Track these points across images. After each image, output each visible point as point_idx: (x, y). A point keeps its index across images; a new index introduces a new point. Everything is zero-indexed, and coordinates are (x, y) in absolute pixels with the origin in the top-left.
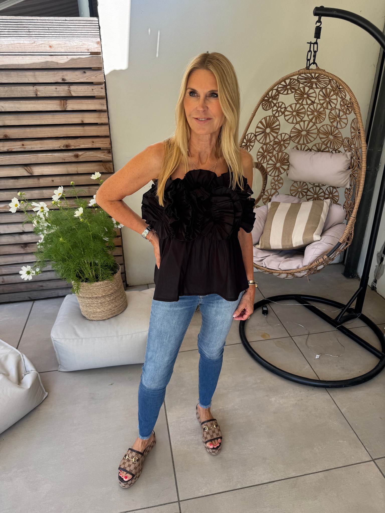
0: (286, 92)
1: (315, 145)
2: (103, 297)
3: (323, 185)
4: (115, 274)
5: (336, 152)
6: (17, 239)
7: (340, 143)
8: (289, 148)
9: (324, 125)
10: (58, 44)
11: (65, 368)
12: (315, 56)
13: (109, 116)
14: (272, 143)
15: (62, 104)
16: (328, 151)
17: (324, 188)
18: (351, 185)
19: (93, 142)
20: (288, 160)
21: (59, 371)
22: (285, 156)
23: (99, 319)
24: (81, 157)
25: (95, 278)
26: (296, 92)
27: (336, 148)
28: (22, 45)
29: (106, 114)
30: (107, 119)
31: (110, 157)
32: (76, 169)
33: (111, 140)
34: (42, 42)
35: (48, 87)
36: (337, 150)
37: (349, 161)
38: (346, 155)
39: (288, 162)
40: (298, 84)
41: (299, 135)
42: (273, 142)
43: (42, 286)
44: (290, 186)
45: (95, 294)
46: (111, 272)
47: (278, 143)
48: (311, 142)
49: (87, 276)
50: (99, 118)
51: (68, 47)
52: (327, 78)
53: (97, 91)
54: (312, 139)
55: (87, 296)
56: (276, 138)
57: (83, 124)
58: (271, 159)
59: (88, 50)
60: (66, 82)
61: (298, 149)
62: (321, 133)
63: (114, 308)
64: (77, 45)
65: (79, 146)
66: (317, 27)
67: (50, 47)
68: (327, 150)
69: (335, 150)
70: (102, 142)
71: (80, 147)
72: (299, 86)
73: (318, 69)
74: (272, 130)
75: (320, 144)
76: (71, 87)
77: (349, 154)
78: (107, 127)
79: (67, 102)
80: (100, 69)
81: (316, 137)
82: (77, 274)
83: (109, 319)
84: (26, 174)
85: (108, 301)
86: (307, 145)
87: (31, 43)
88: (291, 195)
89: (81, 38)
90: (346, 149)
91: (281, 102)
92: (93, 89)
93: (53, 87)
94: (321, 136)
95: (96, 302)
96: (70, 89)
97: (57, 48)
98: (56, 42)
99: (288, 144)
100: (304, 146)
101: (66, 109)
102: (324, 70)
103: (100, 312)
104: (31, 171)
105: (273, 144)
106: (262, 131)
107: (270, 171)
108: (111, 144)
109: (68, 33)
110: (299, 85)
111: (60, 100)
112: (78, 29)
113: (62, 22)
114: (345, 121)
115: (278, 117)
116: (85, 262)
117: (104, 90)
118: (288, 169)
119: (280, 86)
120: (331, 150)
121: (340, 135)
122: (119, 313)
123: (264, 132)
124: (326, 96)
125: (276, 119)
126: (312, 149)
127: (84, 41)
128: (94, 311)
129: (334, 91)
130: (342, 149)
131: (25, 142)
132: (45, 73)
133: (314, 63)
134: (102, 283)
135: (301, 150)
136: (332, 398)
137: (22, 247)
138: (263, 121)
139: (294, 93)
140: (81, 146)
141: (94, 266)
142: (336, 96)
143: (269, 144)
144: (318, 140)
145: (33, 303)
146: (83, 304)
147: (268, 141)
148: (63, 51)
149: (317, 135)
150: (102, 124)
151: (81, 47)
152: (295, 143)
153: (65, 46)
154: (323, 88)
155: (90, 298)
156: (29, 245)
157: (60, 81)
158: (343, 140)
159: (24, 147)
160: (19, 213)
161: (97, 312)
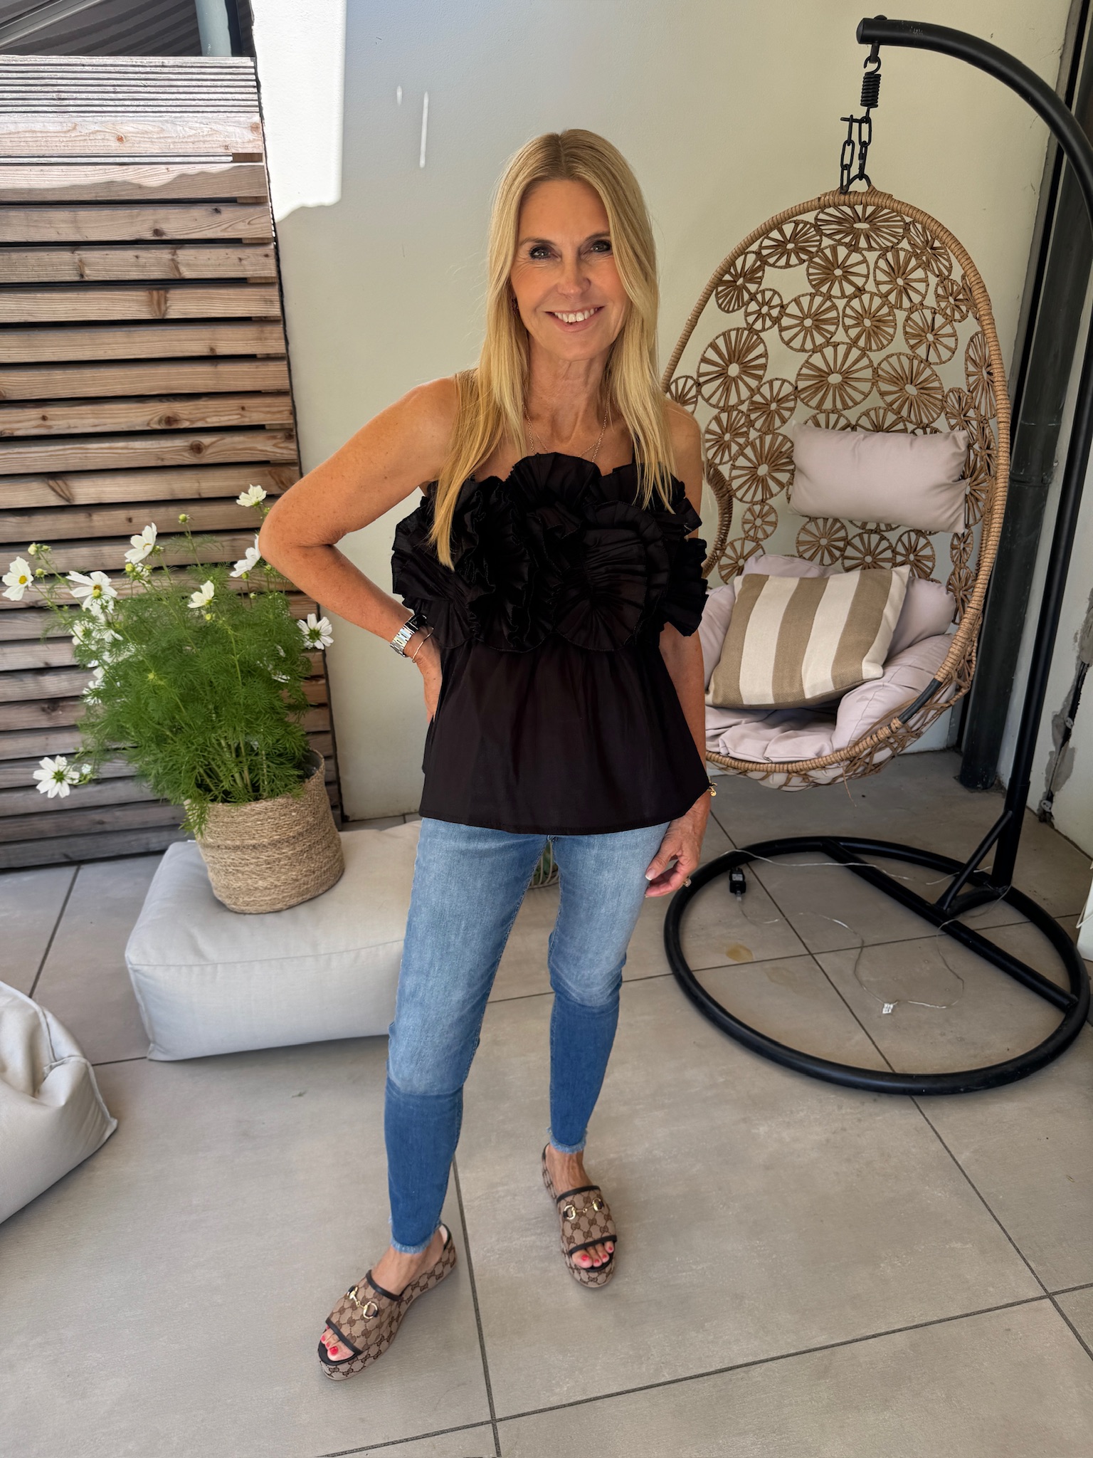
0: (783, 262)
1: (866, 414)
2: (274, 844)
3: (890, 528)
4: (307, 780)
5: (925, 433)
6: (29, 688)
7: (935, 405)
8: (793, 422)
9: (893, 355)
10: (143, 133)
11: (166, 1052)
12: (863, 157)
13: (288, 334)
14: (744, 408)
15: (155, 302)
16: (905, 431)
17: (893, 536)
18: (967, 526)
19: (243, 408)
20: (790, 457)
21: (151, 1060)
22: (782, 445)
23: (264, 908)
24: (210, 451)
25: (250, 790)
26: (811, 260)
27: (925, 421)
28: (39, 135)
29: (279, 328)
30: (283, 343)
31: (291, 449)
32: (197, 485)
33: (293, 402)
34: (97, 128)
35: (113, 252)
36: (927, 426)
37: (961, 455)
38: (954, 439)
39: (792, 462)
40: (818, 238)
41: (821, 384)
42: (747, 403)
43: (101, 823)
44: (798, 532)
45: (249, 836)
46: (296, 773)
47: (763, 408)
48: (856, 404)
49: (226, 785)
50: (261, 339)
51: (169, 140)
52: (899, 218)
53: (254, 263)
54: (858, 397)
55: (229, 842)
56: (756, 391)
57: (213, 358)
58: (741, 453)
59: (227, 147)
60: (164, 238)
61: (817, 425)
62: (884, 380)
63: (306, 876)
64: (194, 135)
65: (203, 419)
66: (867, 74)
67: (120, 139)
68: (900, 426)
69: (921, 425)
70: (268, 409)
71: (207, 422)
72: (820, 244)
73: (872, 191)
74: (745, 369)
75: (882, 412)
76: (179, 252)
77: (961, 435)
78: (282, 366)
79: (168, 296)
80: (260, 201)
81: (870, 392)
82: (199, 778)
83: (291, 907)
84: (53, 501)
85: (287, 856)
86: (844, 412)
87: (65, 129)
88: (801, 556)
89: (205, 114)
90: (953, 422)
91: (771, 290)
92: (240, 259)
93: (129, 254)
94: (885, 387)
95: (254, 860)
96: (175, 257)
97: (140, 142)
98: (134, 126)
99: (792, 410)
100: (836, 416)
101: (165, 313)
102: (890, 196)
103: (266, 888)
104: (67, 492)
105: (749, 410)
106: (716, 372)
107: (740, 487)
108: (294, 412)
109: (170, 103)
110: (821, 241)
111: (149, 289)
112: (196, 90)
113: (153, 69)
114: (950, 342)
115: (760, 331)
116: (220, 744)
117: (272, 261)
118: (791, 483)
119: (767, 243)
120: (910, 427)
121: (936, 384)
122: (320, 892)
123: (723, 374)
124: (897, 271)
125: (755, 337)
126: (857, 425)
127: (215, 123)
128: (248, 885)
129: (917, 256)
130: (941, 423)
131: (51, 411)
132: (106, 213)
133: (862, 175)
134: (269, 803)
135: (827, 427)
136: (930, 1124)
137: (43, 710)
138: (721, 343)
139: (806, 263)
140: (209, 420)
141: (247, 754)
142: (924, 269)
143: (737, 409)
144: (875, 400)
145: (77, 871)
146: (217, 866)
147: (733, 400)
148: (155, 150)
149: (873, 384)
150: (268, 358)
151: (205, 138)
152: (811, 407)
153: (160, 138)
154: (886, 250)
155: (236, 848)
156: (64, 703)
157: (149, 236)
158: (945, 397)
159: (48, 423)
160: (34, 615)
161: (256, 889)
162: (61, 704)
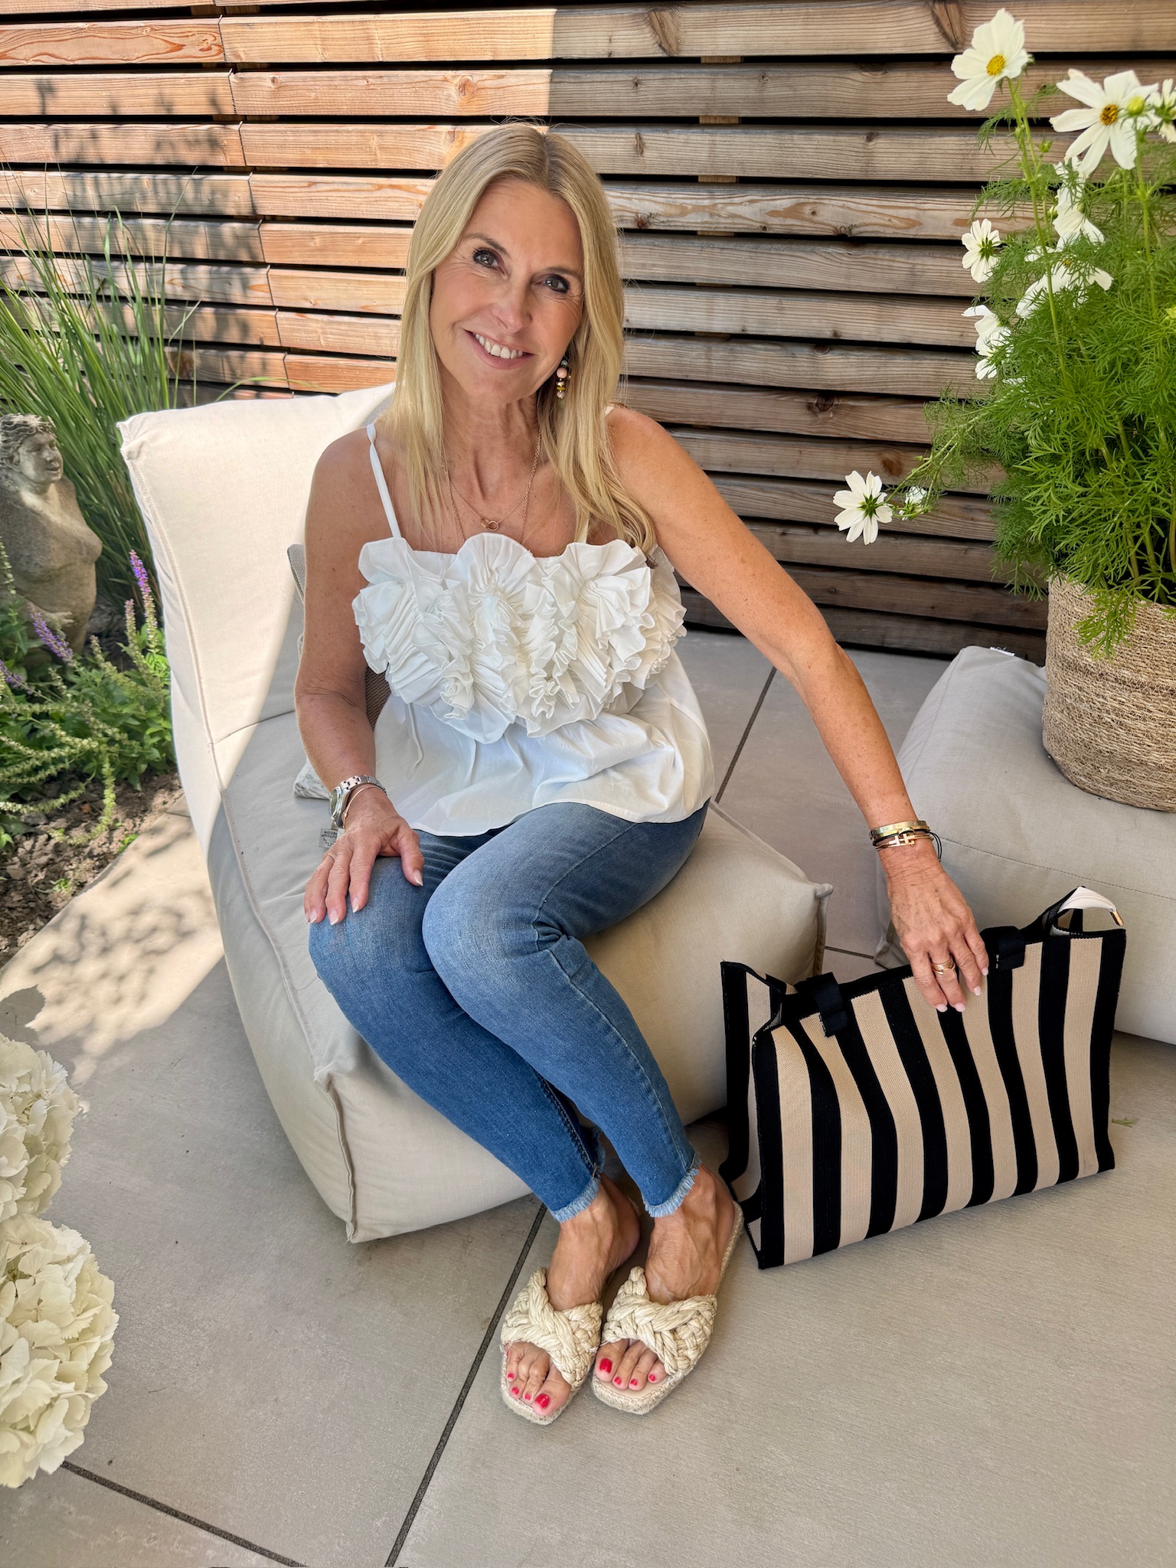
84: (931, 43)
104: (958, 29)
137: (809, 407)
156: (841, 401)
160: (842, 251)
161: (1143, 763)
162: (836, 402)
